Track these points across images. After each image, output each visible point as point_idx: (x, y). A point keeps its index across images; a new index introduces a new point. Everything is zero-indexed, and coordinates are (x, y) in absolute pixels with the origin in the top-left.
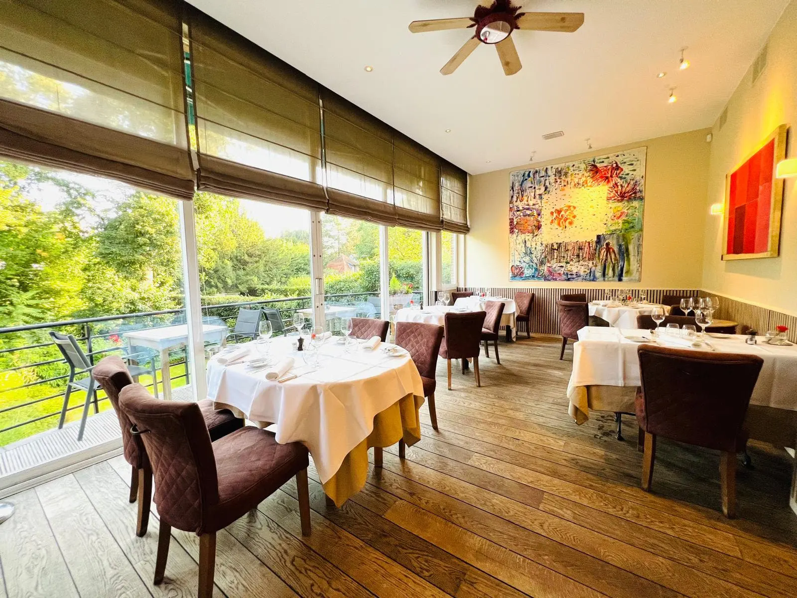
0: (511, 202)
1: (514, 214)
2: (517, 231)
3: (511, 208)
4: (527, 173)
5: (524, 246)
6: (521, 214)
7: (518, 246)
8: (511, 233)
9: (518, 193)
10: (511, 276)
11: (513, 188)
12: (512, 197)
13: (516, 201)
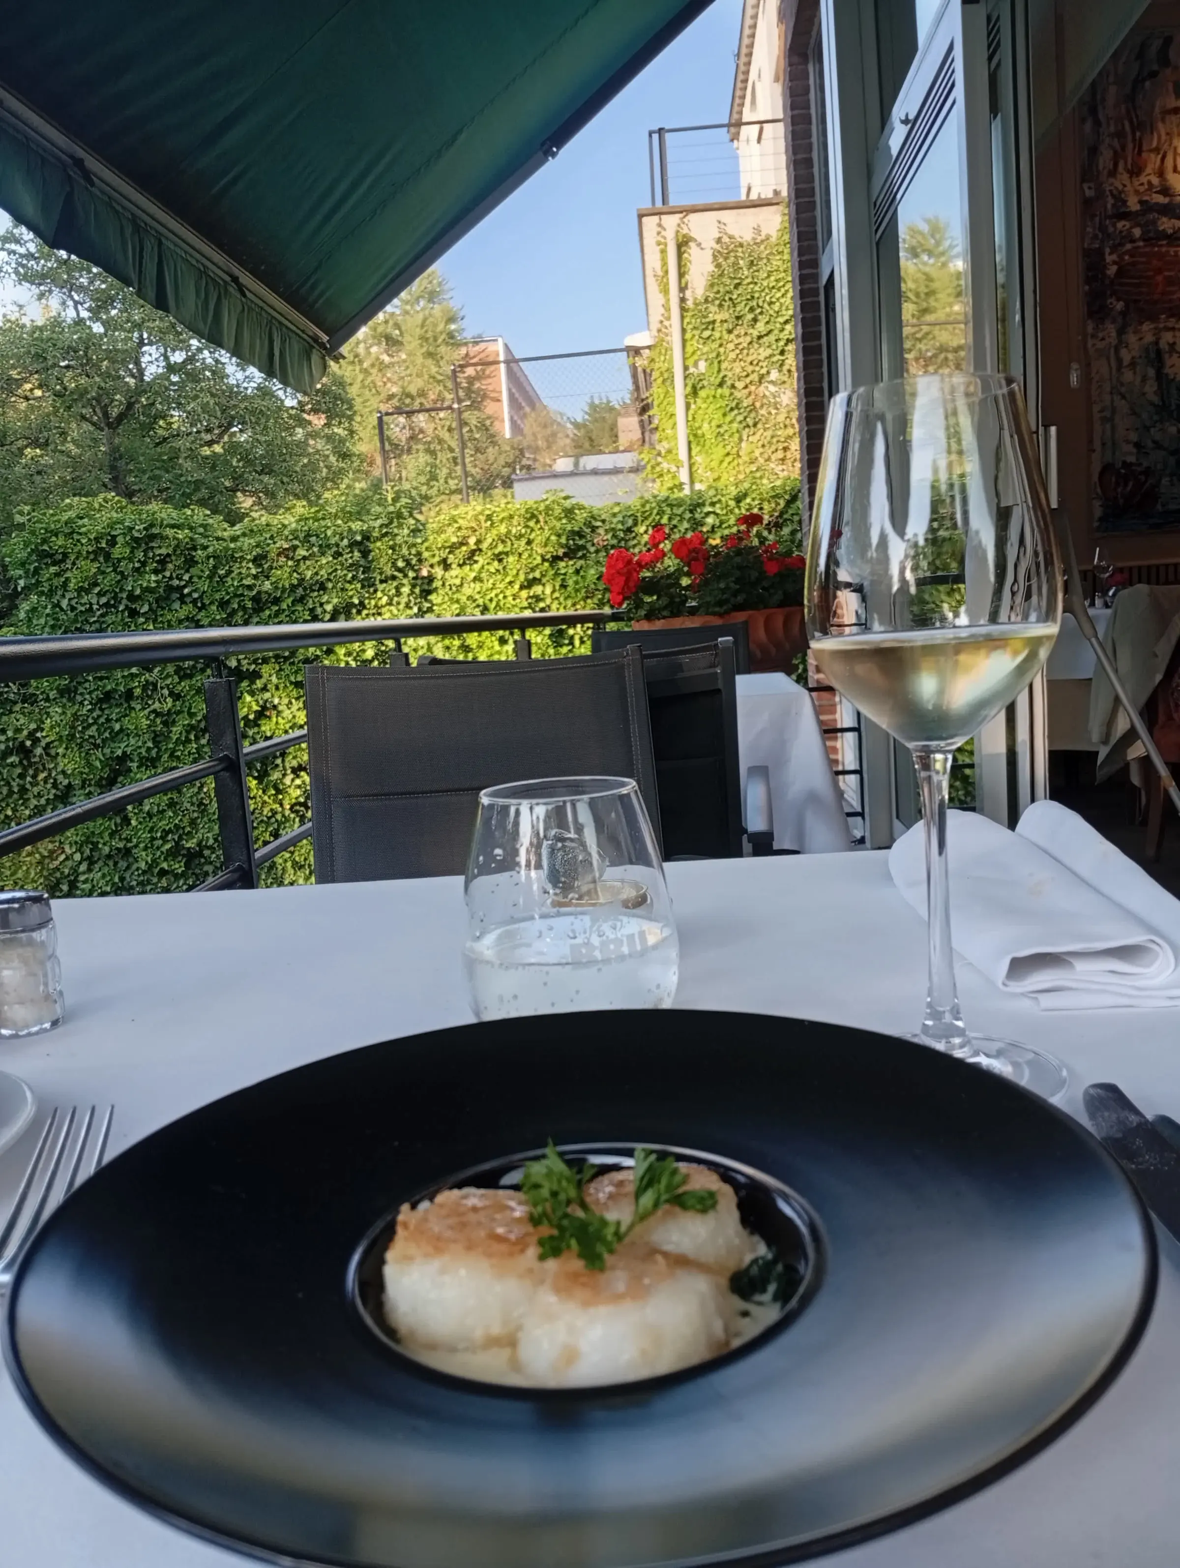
0: (1088, 173)
1: (1102, 228)
2: (1120, 306)
3: (1087, 203)
4: (1156, 44)
5: (1151, 372)
6: (1137, 232)
7: (1128, 376)
8: (1091, 314)
9: (1120, 134)
10: (1098, 512)
11: (1093, 111)
12: (1094, 151)
13: (1113, 173)
